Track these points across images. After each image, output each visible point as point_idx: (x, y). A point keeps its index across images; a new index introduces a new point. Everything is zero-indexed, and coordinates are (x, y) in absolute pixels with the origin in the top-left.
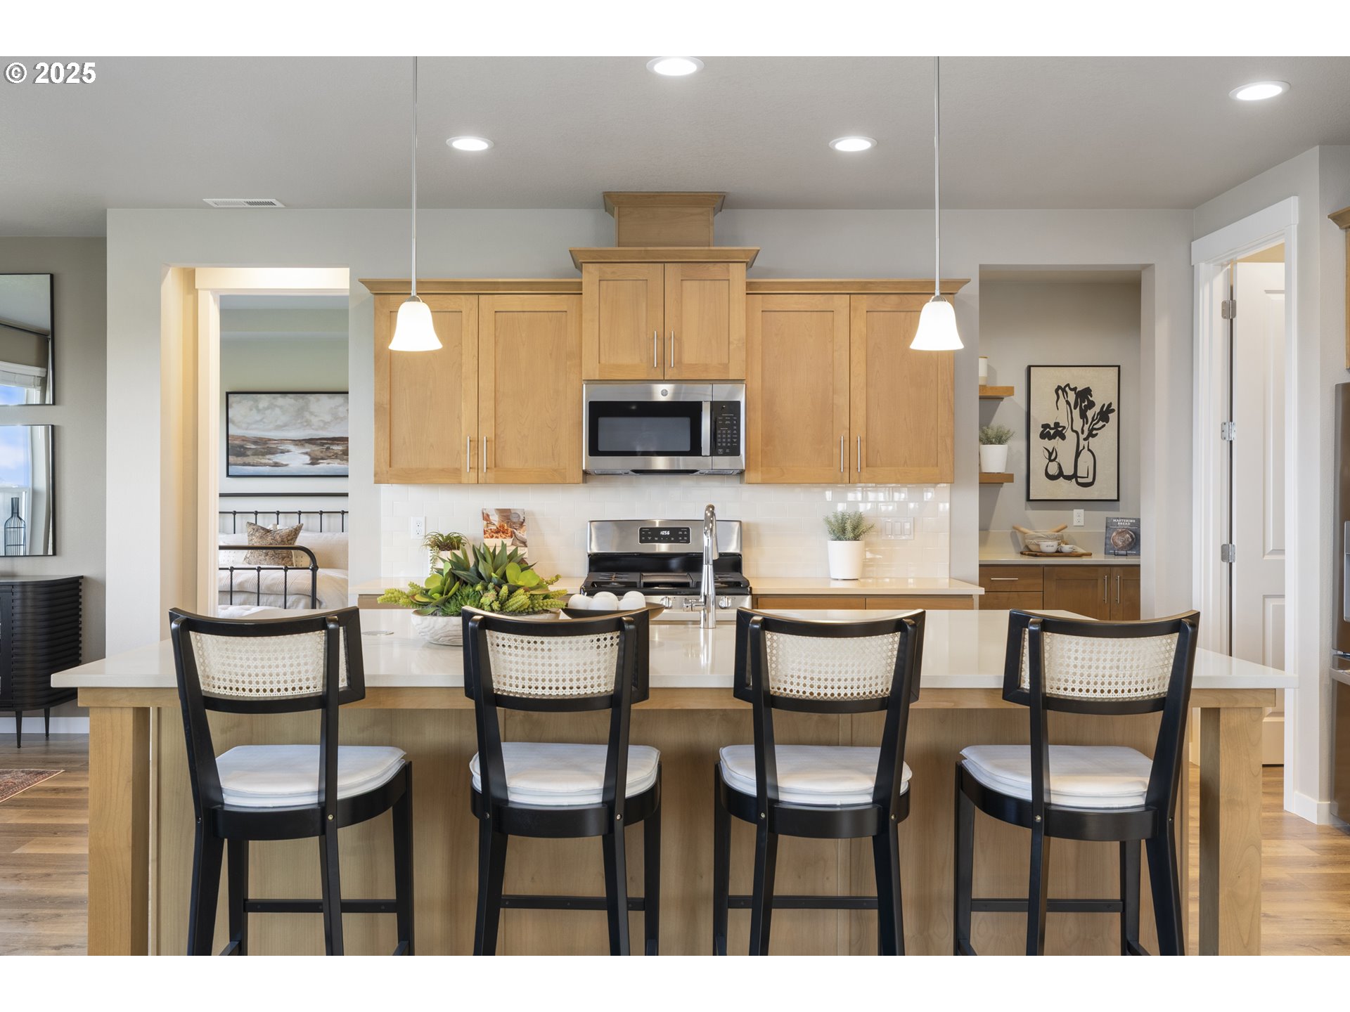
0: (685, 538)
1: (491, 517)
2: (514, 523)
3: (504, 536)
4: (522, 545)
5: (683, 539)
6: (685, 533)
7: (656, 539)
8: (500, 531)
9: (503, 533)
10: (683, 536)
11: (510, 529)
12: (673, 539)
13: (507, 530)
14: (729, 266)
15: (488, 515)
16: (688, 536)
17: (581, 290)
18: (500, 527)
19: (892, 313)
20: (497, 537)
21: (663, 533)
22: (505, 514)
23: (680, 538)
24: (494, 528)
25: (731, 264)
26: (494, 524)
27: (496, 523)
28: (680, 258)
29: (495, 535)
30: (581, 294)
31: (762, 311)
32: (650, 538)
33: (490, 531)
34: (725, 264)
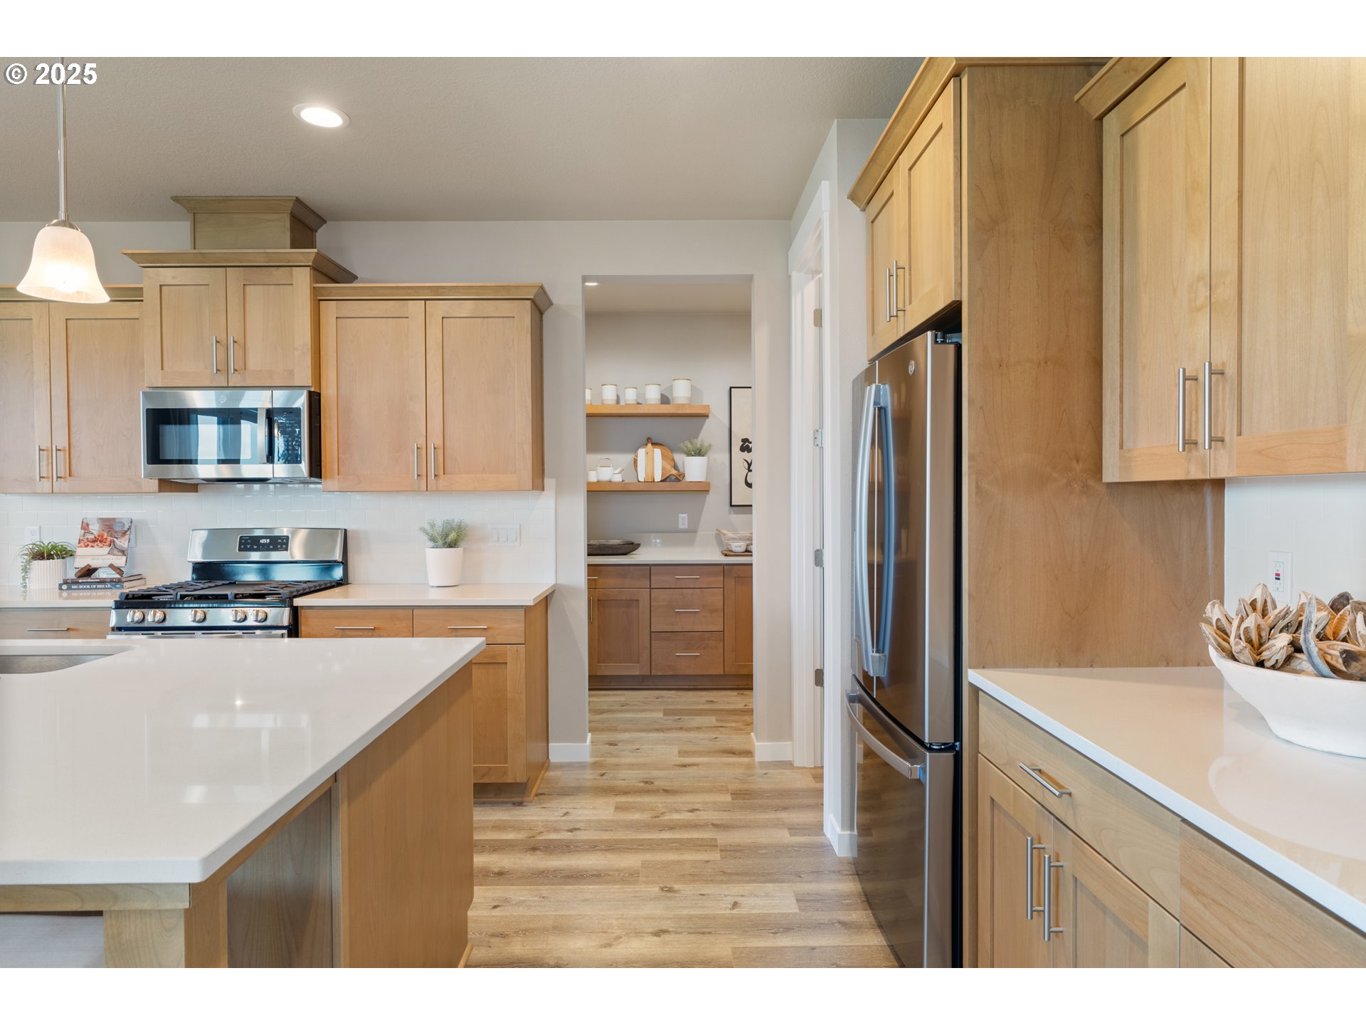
0: (284, 546)
1: (90, 527)
2: (116, 532)
3: (101, 545)
4: (120, 553)
5: (282, 547)
6: (285, 541)
7: (255, 547)
8: (98, 540)
9: (101, 542)
10: (282, 544)
11: (109, 538)
12: (271, 547)
13: (106, 539)
14: (292, 270)
15: (88, 525)
16: (287, 544)
17: (142, 297)
18: (99, 536)
19: (468, 319)
20: (92, 546)
21: (262, 541)
22: (108, 524)
23: (279, 546)
24: (91, 537)
25: (294, 268)
26: (92, 533)
27: (95, 533)
28: (241, 262)
29: (90, 544)
30: (142, 301)
31: (337, 318)
32: (249, 546)
33: (86, 540)
34: (288, 268)
